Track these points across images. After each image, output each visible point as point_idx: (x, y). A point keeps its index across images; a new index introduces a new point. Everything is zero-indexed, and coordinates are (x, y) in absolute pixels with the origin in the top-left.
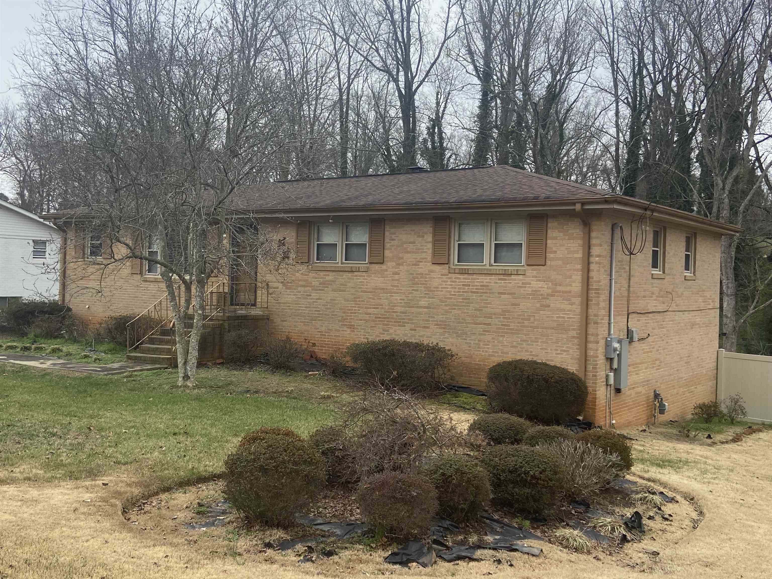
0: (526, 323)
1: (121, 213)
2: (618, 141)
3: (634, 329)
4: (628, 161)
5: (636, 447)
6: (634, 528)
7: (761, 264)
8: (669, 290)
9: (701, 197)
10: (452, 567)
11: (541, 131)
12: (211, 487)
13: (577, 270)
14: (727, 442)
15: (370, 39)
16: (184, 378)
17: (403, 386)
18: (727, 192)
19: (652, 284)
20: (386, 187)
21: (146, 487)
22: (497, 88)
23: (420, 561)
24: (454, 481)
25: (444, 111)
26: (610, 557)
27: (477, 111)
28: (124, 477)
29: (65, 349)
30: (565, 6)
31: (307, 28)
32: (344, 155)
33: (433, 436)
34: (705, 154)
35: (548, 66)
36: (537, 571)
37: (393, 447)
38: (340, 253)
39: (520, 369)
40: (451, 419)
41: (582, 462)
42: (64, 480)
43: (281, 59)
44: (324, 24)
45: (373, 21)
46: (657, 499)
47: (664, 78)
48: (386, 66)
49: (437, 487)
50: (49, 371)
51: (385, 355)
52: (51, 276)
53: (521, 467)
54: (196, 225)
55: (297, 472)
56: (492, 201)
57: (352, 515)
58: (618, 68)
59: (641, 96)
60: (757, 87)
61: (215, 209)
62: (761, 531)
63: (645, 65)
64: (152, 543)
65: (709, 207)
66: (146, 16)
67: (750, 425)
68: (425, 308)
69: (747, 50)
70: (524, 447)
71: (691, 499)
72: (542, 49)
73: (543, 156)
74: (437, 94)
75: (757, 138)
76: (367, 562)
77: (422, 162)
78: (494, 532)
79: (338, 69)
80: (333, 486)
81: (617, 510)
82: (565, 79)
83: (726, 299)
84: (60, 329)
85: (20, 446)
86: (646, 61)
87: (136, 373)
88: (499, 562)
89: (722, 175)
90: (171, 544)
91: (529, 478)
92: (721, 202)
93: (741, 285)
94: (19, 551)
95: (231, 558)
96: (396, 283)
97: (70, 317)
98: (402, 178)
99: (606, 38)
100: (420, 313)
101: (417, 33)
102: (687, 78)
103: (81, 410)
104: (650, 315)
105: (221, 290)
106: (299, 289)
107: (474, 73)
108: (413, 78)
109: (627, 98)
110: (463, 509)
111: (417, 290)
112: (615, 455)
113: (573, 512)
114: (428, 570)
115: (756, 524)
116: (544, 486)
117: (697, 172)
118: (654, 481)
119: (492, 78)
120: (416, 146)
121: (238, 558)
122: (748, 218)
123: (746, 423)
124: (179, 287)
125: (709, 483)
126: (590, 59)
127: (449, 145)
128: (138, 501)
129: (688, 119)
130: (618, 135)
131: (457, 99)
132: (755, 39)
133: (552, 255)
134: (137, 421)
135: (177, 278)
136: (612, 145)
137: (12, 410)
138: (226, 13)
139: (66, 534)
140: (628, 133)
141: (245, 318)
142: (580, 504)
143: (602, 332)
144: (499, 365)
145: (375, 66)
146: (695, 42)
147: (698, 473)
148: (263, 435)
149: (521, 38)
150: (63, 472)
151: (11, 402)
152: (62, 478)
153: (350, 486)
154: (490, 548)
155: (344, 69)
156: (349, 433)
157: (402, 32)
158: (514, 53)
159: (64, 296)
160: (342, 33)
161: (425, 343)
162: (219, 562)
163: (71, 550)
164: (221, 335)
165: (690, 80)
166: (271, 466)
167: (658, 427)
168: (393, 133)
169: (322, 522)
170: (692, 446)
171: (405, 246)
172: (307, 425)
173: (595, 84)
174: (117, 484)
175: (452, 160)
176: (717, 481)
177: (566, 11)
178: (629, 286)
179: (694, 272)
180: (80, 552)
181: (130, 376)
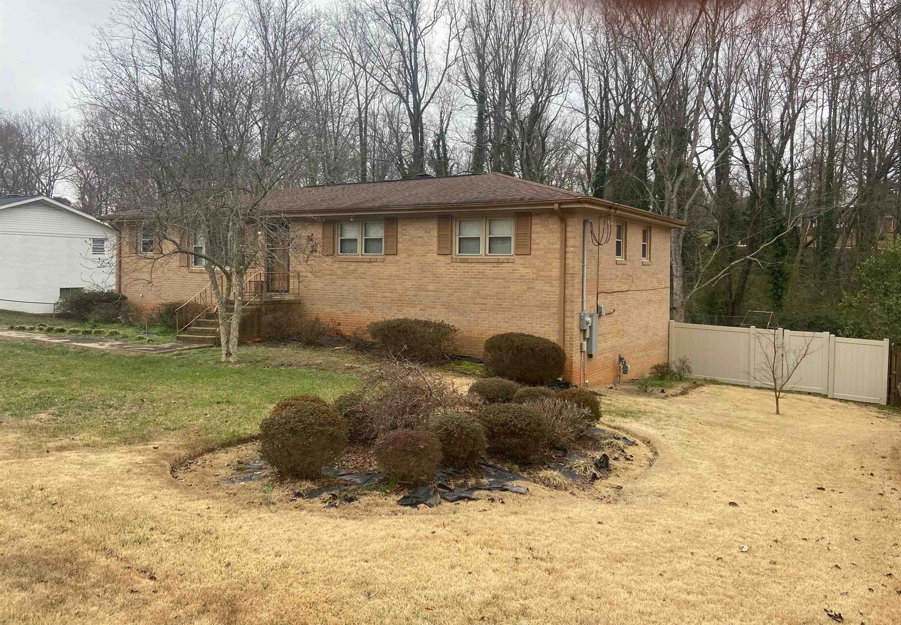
0: (516, 303)
1: (168, 214)
2: (589, 152)
3: (602, 306)
4: (598, 169)
5: (605, 401)
6: (602, 467)
7: (702, 251)
8: (631, 274)
9: (655, 198)
10: (454, 506)
11: (526, 144)
12: (250, 447)
13: (556, 258)
14: (676, 395)
15: (383, 66)
16: (226, 354)
17: (414, 356)
18: (675, 194)
19: (616, 268)
20: (398, 191)
21: (191, 449)
22: (490, 108)
23: (427, 502)
24: (456, 435)
25: (447, 127)
26: (582, 492)
27: (474, 127)
28: (173, 441)
29: (121, 332)
30: (545, 41)
31: (330, 56)
32: (364, 164)
33: (438, 398)
34: (658, 163)
35: (532, 91)
36: (523, 506)
37: (405, 408)
38: (360, 247)
39: (511, 340)
40: (453, 384)
41: (561, 415)
42: (119, 446)
43: (308, 83)
44: (345, 54)
45: (385, 51)
46: (621, 443)
47: (625, 101)
48: (398, 89)
49: (441, 441)
50: (107, 351)
51: (399, 332)
52: (107, 269)
53: (511, 421)
54: (234, 224)
55: (322, 432)
56: (485, 202)
57: (370, 466)
58: (588, 92)
59: (607, 116)
60: (698, 109)
61: (251, 210)
62: (703, 466)
63: (610, 90)
64: (196, 497)
65: (662, 206)
66: (189, 45)
67: (694, 381)
68: (432, 291)
69: (690, 78)
70: (513, 405)
71: (648, 442)
72: (527, 76)
73: (528, 165)
74: (441, 114)
75: (698, 150)
76: (382, 505)
77: (429, 170)
78: (489, 476)
79: (357, 91)
80: (355, 443)
81: (589, 453)
82: (546, 101)
83: (675, 279)
84: (117, 315)
85: (80, 417)
86: (611, 87)
87: (184, 352)
88: (493, 500)
89: (672, 179)
90: (213, 497)
91: (517, 431)
92: (671, 201)
93: (687, 269)
94: (78, 508)
95: (265, 507)
96: (407, 271)
97: (126, 304)
98: (411, 183)
99: (579, 68)
100: (429, 296)
101: (423, 62)
102: (643, 101)
103: (135, 385)
104: (615, 294)
105: (258, 279)
106: (326, 277)
107: (471, 96)
108: (420, 100)
109: (595, 117)
110: (463, 458)
111: (426, 277)
112: (587, 409)
113: (554, 456)
114: (434, 509)
115: (698, 461)
116: (529, 436)
117: (652, 178)
118: (618, 428)
119: (486, 100)
120: (425, 157)
121: (272, 507)
122: (692, 214)
123: (692, 379)
124: (222, 277)
125: (662, 428)
126: (565, 85)
127: (452, 156)
128: (185, 461)
129: (644, 134)
130: (589, 148)
131: (457, 117)
132: (696, 69)
133: (535, 247)
134: (185, 392)
135: (219, 269)
136: (584, 156)
137: (73, 386)
138: (258, 43)
139: (120, 492)
140: (597, 146)
141: (279, 302)
142: (559, 450)
143: (577, 308)
144: (494, 337)
145: (388, 89)
146: (649, 71)
147: (653, 421)
148: (294, 402)
149: (509, 67)
150: (119, 438)
151: (73, 379)
152: (118, 443)
153: (369, 442)
154: (485, 489)
155: (362, 91)
156: (367, 398)
157: (411, 61)
158: (503, 79)
159: (120, 285)
160: (359, 61)
161: (433, 321)
162: (254, 510)
163: (124, 505)
164: (259, 317)
165: (645, 103)
166: (300, 427)
167: (623, 385)
168: (405, 145)
169: (345, 473)
170: (649, 399)
171: (415, 240)
172: (333, 391)
173: (570, 106)
174: (166, 447)
175: (454, 169)
176: (669, 427)
177: (545, 46)
178: (598, 271)
179: (650, 259)
180: (132, 507)
181: (180, 354)
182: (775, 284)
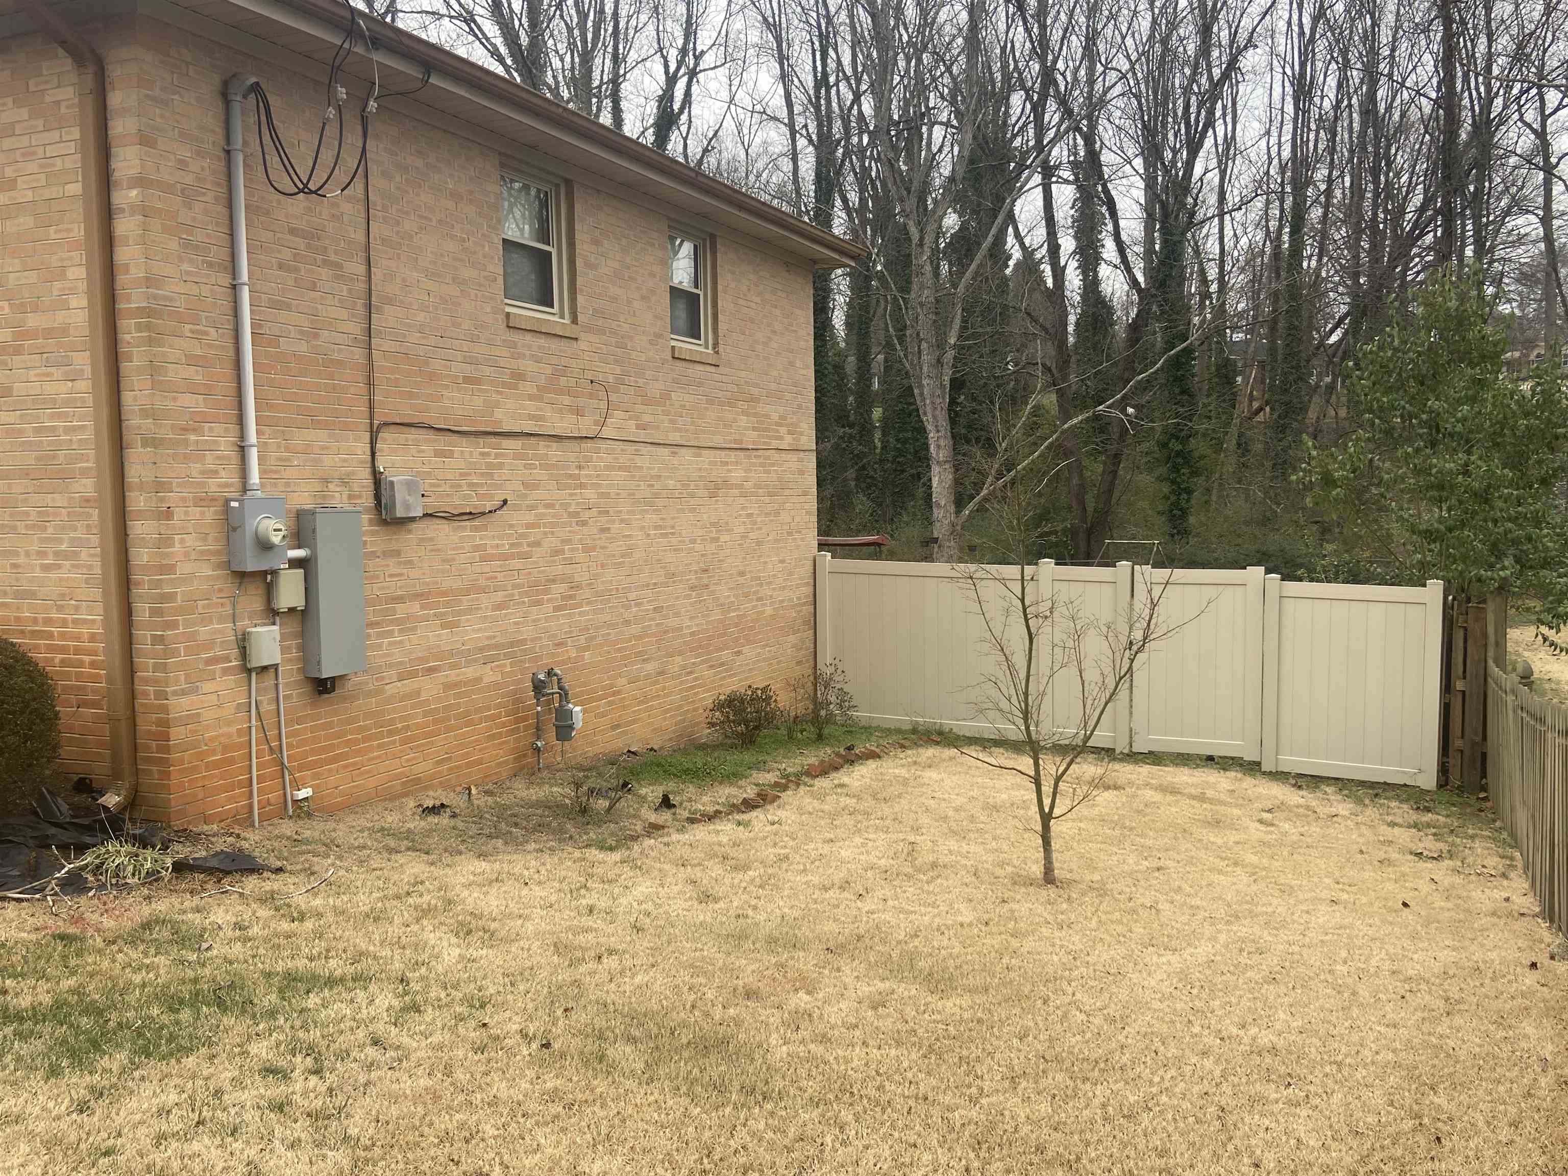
3: (411, 481)
14: (714, 816)
19: (511, 346)
83: (935, 469)
104: (508, 444)
143: (206, 475)
178: (369, 332)
179: (716, 345)
182: (1173, 482)
